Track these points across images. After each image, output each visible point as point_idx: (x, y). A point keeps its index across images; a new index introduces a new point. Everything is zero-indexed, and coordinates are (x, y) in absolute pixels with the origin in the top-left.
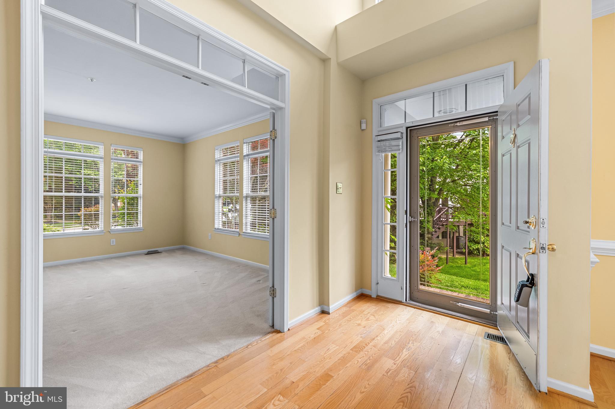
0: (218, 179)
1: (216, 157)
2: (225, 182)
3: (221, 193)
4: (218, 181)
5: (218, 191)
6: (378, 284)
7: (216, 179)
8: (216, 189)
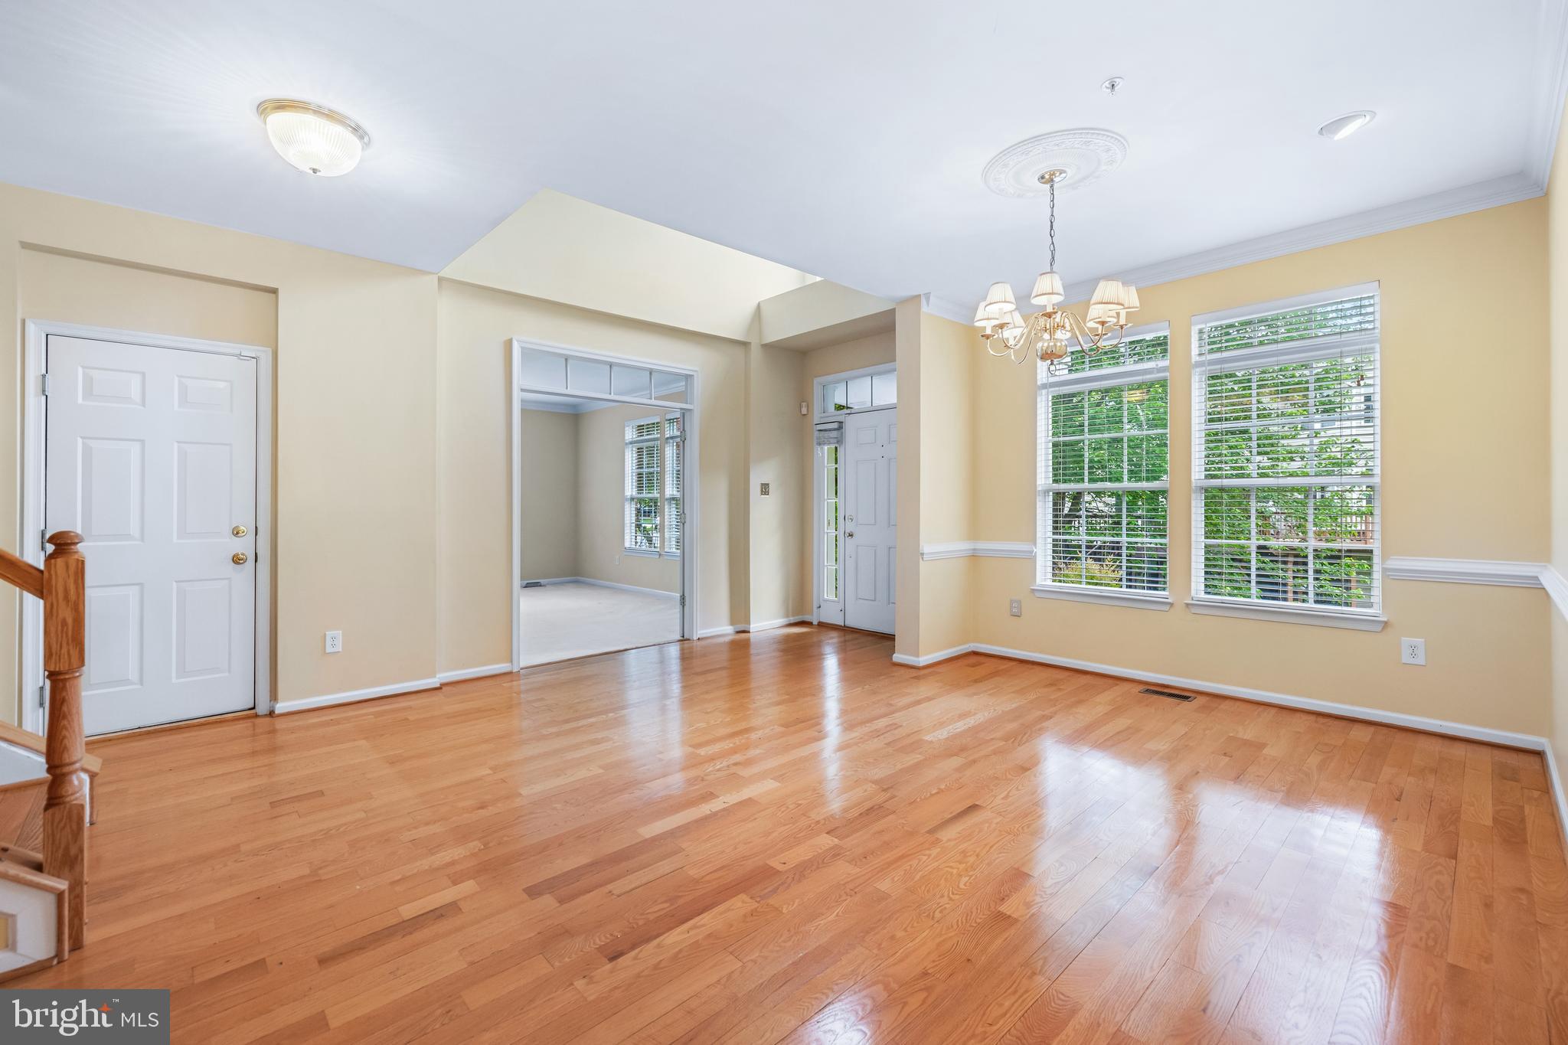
0: (630, 472)
1: (626, 438)
2: (640, 476)
3: (634, 494)
4: (630, 475)
5: (630, 490)
6: (820, 607)
7: (626, 472)
8: (626, 488)
